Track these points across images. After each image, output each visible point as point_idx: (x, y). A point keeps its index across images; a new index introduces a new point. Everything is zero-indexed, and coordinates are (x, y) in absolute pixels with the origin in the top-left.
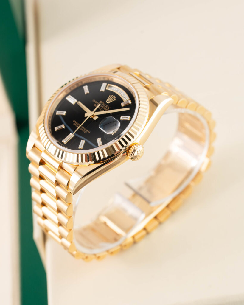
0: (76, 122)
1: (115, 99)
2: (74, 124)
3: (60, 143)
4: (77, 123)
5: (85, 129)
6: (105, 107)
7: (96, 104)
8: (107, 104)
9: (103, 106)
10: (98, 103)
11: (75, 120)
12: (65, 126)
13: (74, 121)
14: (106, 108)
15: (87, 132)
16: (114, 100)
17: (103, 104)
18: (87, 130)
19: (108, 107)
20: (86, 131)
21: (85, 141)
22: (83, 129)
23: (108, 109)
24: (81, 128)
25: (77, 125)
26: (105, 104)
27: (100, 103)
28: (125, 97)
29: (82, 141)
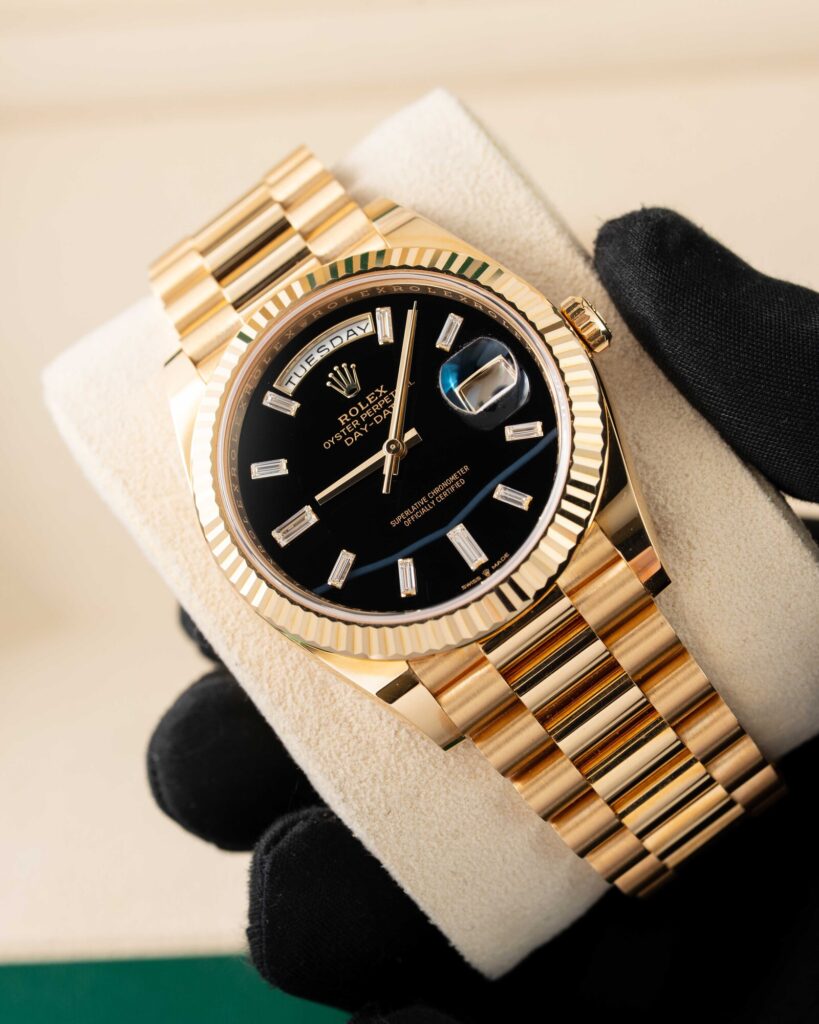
0: (399, 519)
1: (348, 367)
2: (408, 523)
3: (479, 578)
4: (407, 512)
5: (445, 484)
6: (371, 406)
7: (344, 437)
8: (361, 397)
9: (361, 412)
10: (343, 431)
11: (394, 517)
12: (405, 557)
13: (394, 524)
14: (376, 403)
15: (463, 477)
16: (350, 371)
17: (354, 412)
18: (454, 477)
19: (378, 394)
20: (455, 481)
21: (500, 486)
22: (441, 492)
23: (384, 395)
24: (434, 499)
25: (414, 513)
26: (360, 404)
27: (347, 423)
28: (351, 333)
29: (495, 496)
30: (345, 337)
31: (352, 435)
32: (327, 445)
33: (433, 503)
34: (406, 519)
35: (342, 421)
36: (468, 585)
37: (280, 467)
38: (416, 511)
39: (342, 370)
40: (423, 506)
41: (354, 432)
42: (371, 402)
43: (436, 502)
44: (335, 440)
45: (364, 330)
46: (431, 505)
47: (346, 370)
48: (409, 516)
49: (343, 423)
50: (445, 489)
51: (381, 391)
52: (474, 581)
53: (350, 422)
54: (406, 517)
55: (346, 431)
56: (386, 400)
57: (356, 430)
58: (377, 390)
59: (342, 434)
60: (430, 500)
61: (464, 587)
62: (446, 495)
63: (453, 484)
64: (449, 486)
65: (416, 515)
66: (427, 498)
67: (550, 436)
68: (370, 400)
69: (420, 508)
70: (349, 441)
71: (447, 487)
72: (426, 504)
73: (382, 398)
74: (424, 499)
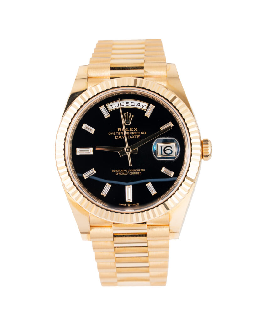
0: (115, 171)
1: (131, 115)
2: (117, 174)
3: (126, 205)
4: (119, 171)
5: (135, 170)
6: (130, 131)
7: (116, 135)
8: (129, 127)
9: (126, 131)
10: (117, 133)
11: (114, 169)
12: (109, 184)
13: (113, 171)
14: (132, 132)
15: (141, 172)
16: (131, 117)
18: (139, 170)
19: (134, 129)
20: (138, 172)
21: (150, 183)
22: (132, 172)
23: (136, 131)
24: (129, 172)
25: (121, 172)
26: (127, 128)
27: (120, 131)
28: (139, 104)
29: (147, 185)
30: (136, 105)
31: (119, 136)
32: (110, 134)
33: (128, 173)
34: (117, 172)
35: (119, 130)
36: (122, 205)
37: (92, 130)
38: (122, 172)
39: (129, 115)
40: (124, 172)
41: (120, 135)
42: (131, 130)
43: (129, 174)
44: (113, 134)
45: (143, 107)
46: (127, 174)
47: (130, 115)
48: (119, 172)
49: (118, 131)
50: (134, 172)
51: (136, 129)
52: (124, 205)
53: (121, 132)
54: (118, 172)
55: (118, 133)
56: (135, 133)
57: (121, 135)
58: (135, 128)
59: (116, 134)
60: (128, 172)
61: (120, 204)
62: (133, 174)
63: (137, 172)
64: (136, 172)
65: (121, 174)
66: (127, 171)
67: (174, 178)
68: (131, 129)
69: (123, 172)
70: (117, 137)
71: (135, 172)
72: (126, 172)
73: (134, 132)
74: (126, 170)
